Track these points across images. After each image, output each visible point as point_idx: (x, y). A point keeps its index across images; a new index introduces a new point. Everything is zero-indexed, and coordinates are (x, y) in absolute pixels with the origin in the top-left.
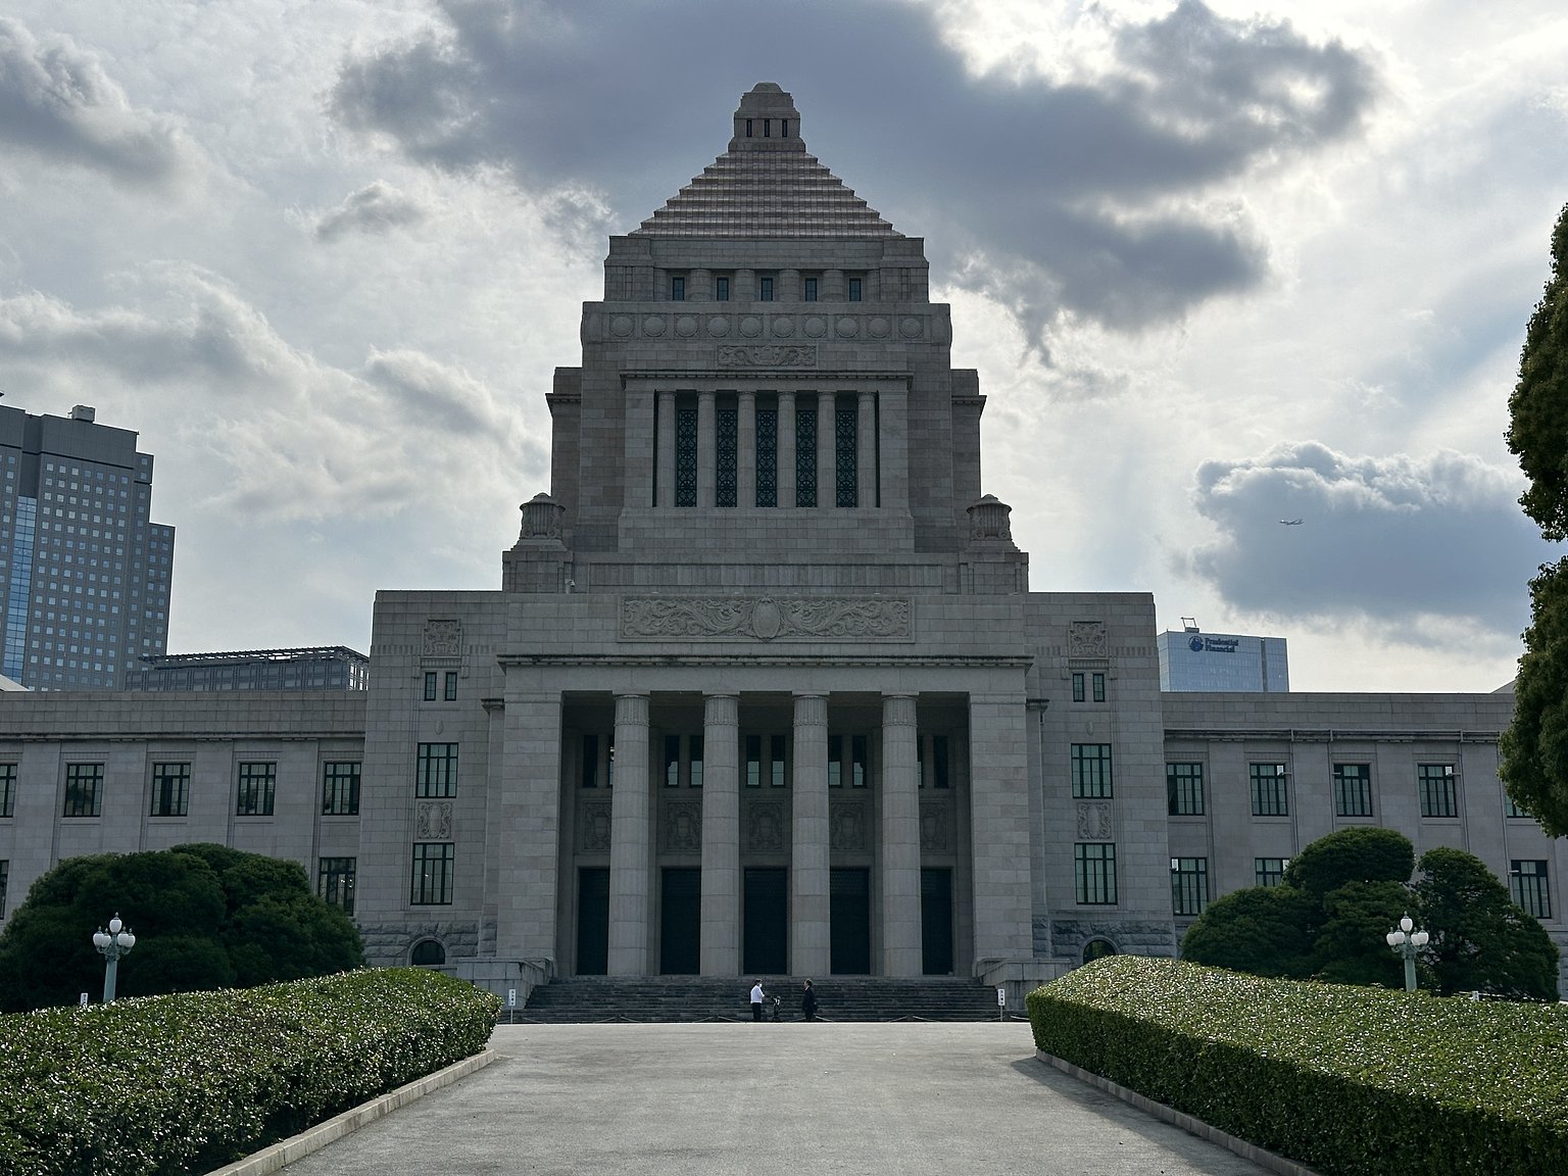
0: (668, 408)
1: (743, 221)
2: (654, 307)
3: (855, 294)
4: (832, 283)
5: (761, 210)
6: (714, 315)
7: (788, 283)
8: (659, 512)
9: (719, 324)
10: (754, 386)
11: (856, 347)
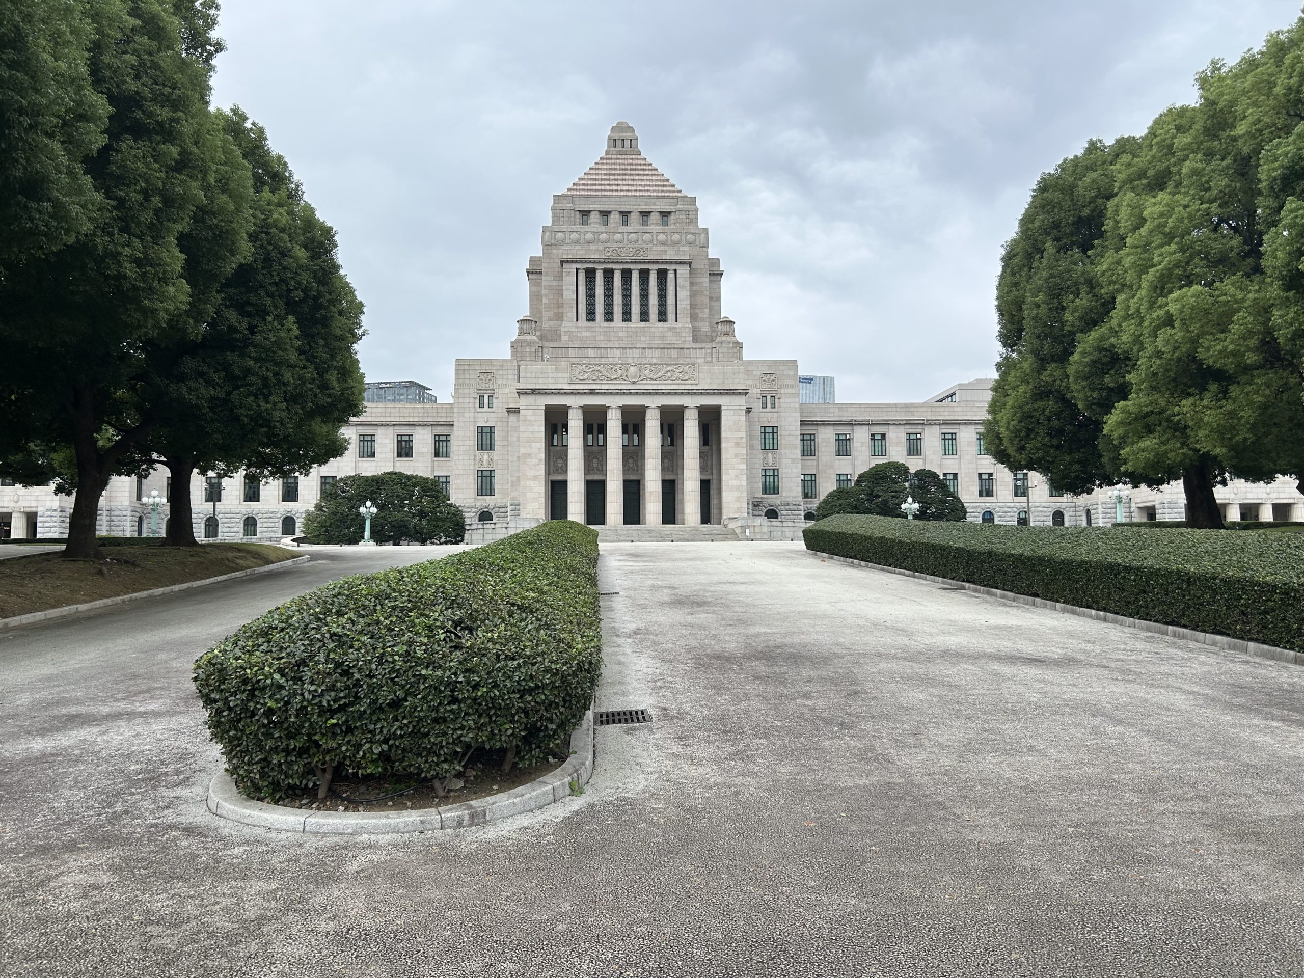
0: (582, 276)
1: (614, 188)
2: (574, 228)
3: (665, 224)
4: (655, 218)
5: (622, 183)
6: (602, 233)
7: (635, 217)
8: (580, 324)
9: (604, 236)
10: (621, 267)
11: (667, 248)
